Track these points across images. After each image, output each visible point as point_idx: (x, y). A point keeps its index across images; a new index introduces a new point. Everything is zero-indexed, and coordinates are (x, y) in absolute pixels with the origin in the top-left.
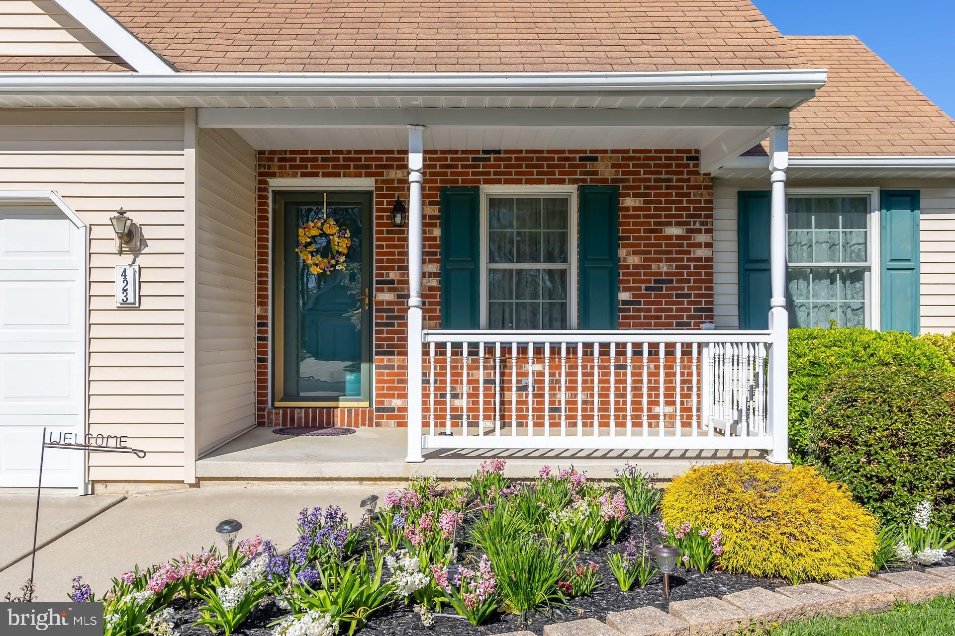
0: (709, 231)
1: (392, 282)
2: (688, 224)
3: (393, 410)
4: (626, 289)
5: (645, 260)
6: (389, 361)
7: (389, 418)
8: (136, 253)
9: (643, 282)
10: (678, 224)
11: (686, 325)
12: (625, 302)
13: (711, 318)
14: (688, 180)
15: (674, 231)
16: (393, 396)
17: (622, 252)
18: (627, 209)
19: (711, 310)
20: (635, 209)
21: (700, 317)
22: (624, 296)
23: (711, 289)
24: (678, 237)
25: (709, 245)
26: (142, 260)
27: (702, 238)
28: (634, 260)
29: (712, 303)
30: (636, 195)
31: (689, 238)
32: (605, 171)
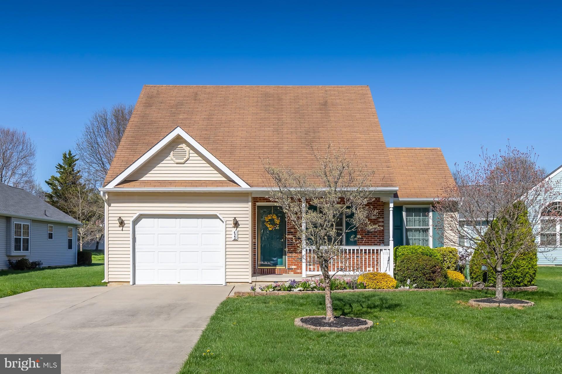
0: (383, 218)
1: (292, 232)
3: (292, 269)
4: (359, 235)
6: (291, 255)
7: (291, 271)
8: (237, 227)
9: (364, 232)
11: (377, 245)
12: (359, 238)
13: (383, 242)
14: (377, 203)
16: (292, 265)
19: (383, 240)
21: (380, 242)
23: (383, 234)
24: (374, 220)
25: (383, 222)
26: (238, 229)
27: (381, 220)
29: (384, 238)
31: (377, 220)
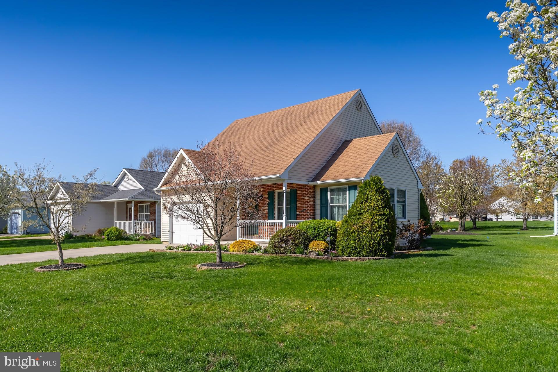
0: (313, 198)
2: (309, 196)
4: (298, 211)
5: (302, 205)
9: (301, 210)
10: (307, 196)
12: (298, 214)
14: (309, 187)
15: (307, 198)
17: (297, 203)
18: (298, 194)
19: (314, 216)
20: (300, 194)
22: (298, 213)
23: (314, 211)
24: (307, 199)
25: (313, 201)
27: (311, 199)
28: (299, 205)
29: (314, 214)
30: (300, 191)
32: (295, 186)
